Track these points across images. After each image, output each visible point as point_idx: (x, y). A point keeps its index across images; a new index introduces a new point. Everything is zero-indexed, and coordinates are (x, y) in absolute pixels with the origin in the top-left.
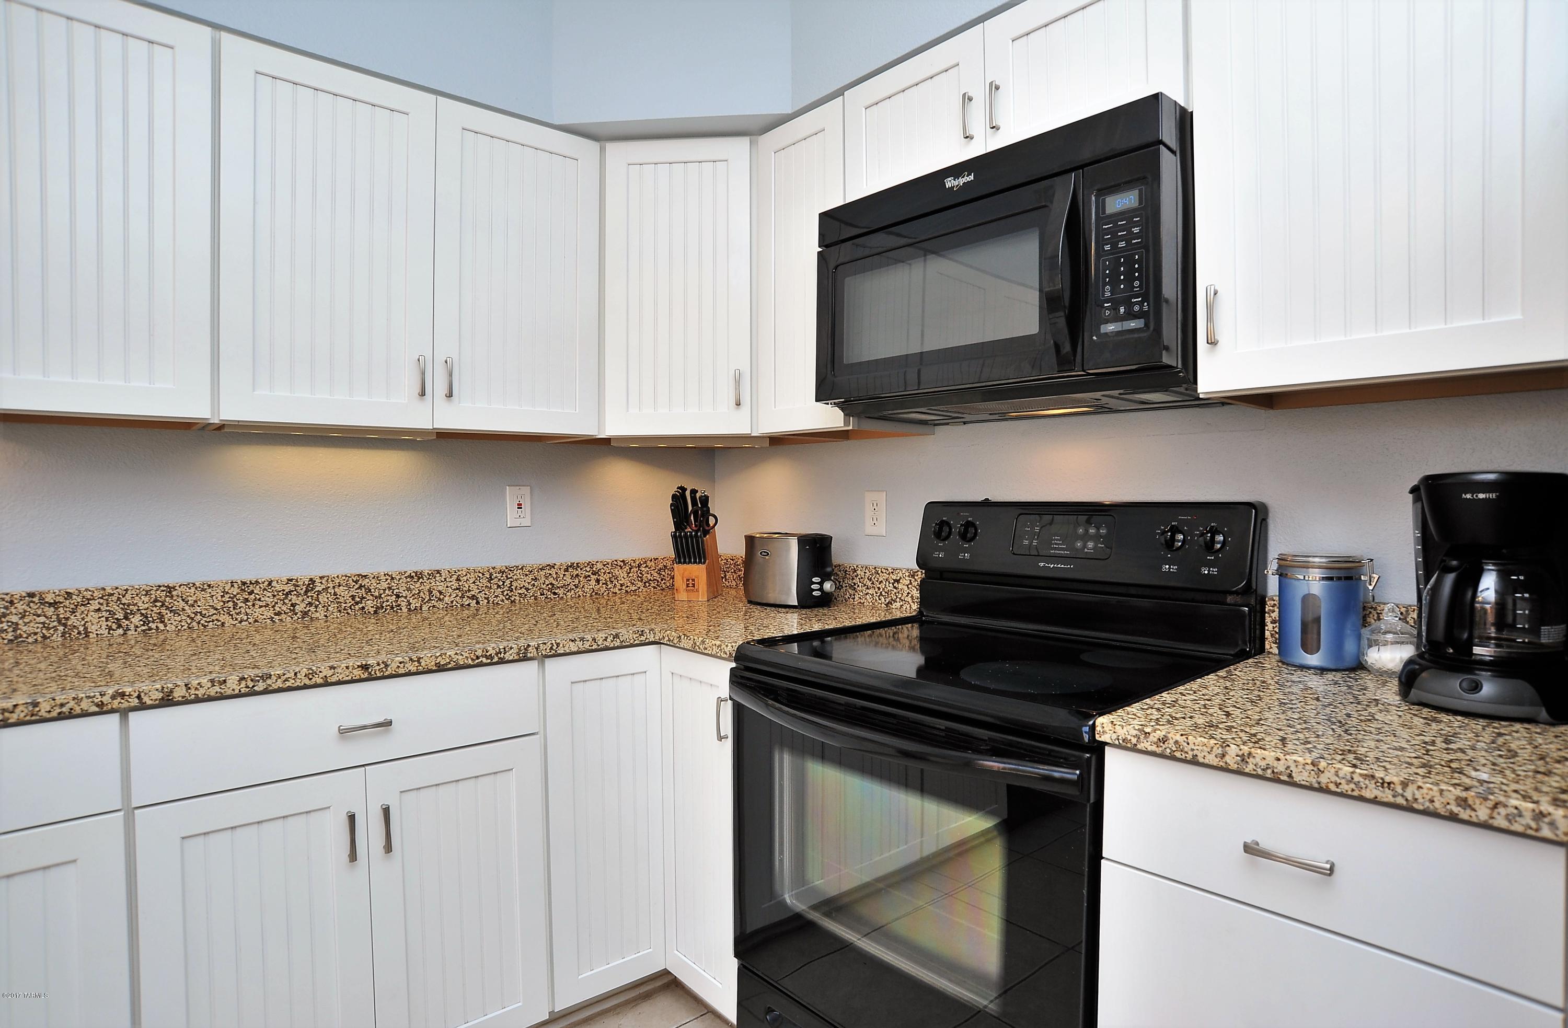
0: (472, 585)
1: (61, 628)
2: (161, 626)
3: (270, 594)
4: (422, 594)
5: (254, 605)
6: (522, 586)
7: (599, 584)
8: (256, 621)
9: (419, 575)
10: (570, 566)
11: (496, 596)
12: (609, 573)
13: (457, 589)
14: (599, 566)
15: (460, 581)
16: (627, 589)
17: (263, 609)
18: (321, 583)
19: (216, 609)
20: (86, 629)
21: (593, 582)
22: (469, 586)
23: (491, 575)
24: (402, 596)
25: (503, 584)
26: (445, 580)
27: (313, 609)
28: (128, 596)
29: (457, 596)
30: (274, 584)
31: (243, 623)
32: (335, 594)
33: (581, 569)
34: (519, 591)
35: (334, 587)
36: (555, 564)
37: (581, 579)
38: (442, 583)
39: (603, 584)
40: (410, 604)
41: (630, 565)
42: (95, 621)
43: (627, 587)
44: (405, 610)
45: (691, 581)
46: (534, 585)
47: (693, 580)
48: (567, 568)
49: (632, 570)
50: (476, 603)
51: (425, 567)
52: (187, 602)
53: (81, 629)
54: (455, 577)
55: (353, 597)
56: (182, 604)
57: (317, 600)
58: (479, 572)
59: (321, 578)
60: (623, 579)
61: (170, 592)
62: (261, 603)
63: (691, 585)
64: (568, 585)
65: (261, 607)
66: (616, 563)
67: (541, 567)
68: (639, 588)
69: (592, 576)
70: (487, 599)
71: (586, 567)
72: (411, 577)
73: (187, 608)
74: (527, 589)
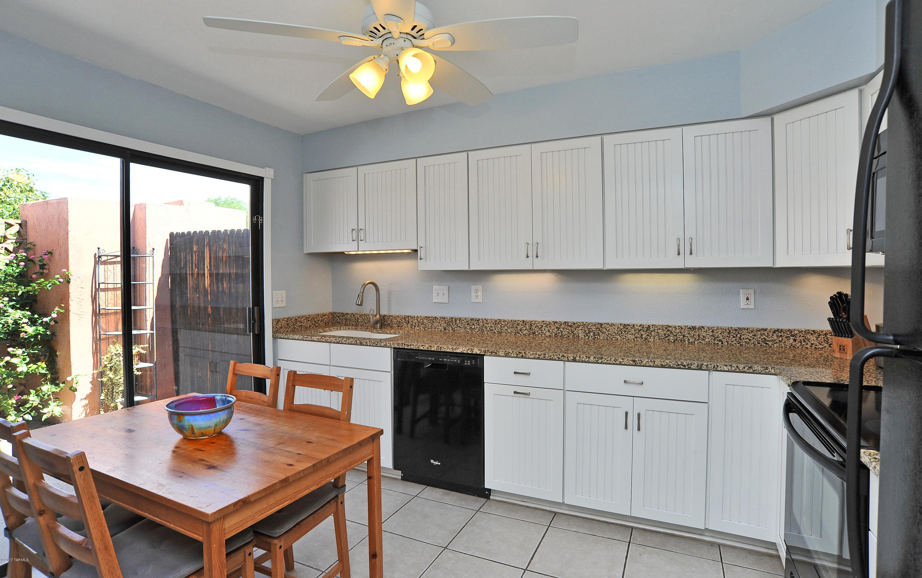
0: (719, 335)
1: (572, 334)
2: (599, 337)
3: (633, 330)
4: (695, 336)
5: (628, 333)
6: (747, 338)
7: (795, 342)
8: (628, 339)
9: (694, 328)
10: (777, 331)
11: (732, 341)
12: (803, 337)
13: (712, 336)
14: (796, 332)
15: (714, 332)
16: (816, 346)
17: (631, 335)
18: (652, 327)
19: (615, 333)
20: (578, 335)
21: (791, 341)
22: (718, 335)
23: (730, 331)
24: (686, 336)
25: (736, 336)
26: (706, 331)
27: (649, 337)
28: (590, 326)
29: (712, 339)
30: (635, 326)
31: (624, 340)
32: (658, 332)
33: (784, 333)
34: (745, 340)
35: (657, 330)
36: (767, 329)
37: (784, 338)
38: (705, 333)
39: (799, 342)
40: (689, 340)
41: (819, 333)
42: (581, 333)
43: (816, 345)
44: (687, 342)
45: (842, 347)
46: (754, 338)
47: (844, 347)
48: (775, 332)
49: (820, 336)
50: (722, 343)
51: (697, 324)
52: (606, 330)
53: (577, 335)
54: (711, 330)
55: (665, 334)
56: (605, 330)
57: (651, 334)
58: (724, 329)
59: (653, 325)
60: (813, 341)
61: (602, 326)
62: (630, 333)
63: (842, 349)
64: (775, 340)
65: (630, 334)
66: (808, 331)
67: (758, 329)
68: (825, 347)
69: (791, 337)
70: (727, 342)
71: (787, 332)
72: (690, 328)
73: (606, 332)
74: (750, 340)
